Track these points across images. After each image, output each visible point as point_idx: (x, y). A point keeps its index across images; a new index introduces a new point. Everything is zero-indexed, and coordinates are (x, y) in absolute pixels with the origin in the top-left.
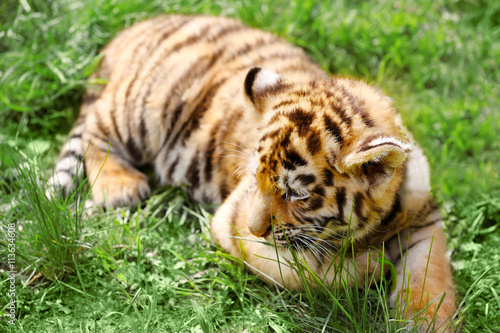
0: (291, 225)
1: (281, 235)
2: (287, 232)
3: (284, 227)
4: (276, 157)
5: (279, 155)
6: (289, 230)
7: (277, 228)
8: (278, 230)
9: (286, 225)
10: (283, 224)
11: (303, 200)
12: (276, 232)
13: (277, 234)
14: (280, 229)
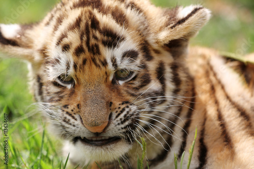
0: (127, 102)
6: (128, 107)
7: (117, 112)
8: (118, 113)
9: (123, 104)
10: (120, 104)
11: (131, 80)
12: (117, 117)
13: (119, 118)
14: (119, 111)
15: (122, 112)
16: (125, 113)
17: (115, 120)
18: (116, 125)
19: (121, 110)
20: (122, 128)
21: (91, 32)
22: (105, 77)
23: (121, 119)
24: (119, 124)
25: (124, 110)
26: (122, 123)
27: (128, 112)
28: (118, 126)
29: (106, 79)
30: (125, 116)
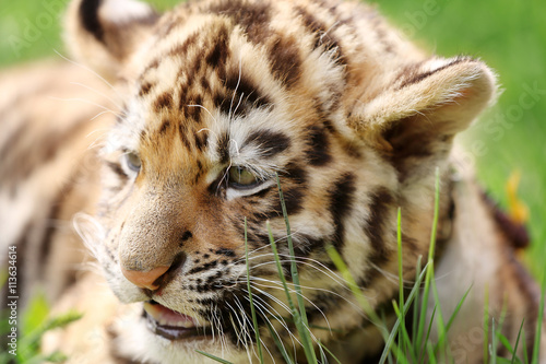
0: (229, 253)
1: (204, 276)
2: (220, 267)
3: (214, 257)
4: (197, 89)
5: (205, 84)
6: (225, 263)
7: (197, 261)
8: (199, 265)
9: (218, 253)
10: (211, 250)
11: (256, 195)
12: (193, 271)
13: (195, 276)
14: (203, 261)
15: (207, 267)
16: (212, 272)
17: (187, 274)
18: (184, 288)
19: (207, 261)
20: (198, 301)
21: (202, 70)
22: (196, 172)
23: (199, 281)
24: (191, 288)
25: (214, 264)
26: (200, 289)
27: (220, 274)
28: (187, 291)
29: (198, 176)
30: (211, 279)
